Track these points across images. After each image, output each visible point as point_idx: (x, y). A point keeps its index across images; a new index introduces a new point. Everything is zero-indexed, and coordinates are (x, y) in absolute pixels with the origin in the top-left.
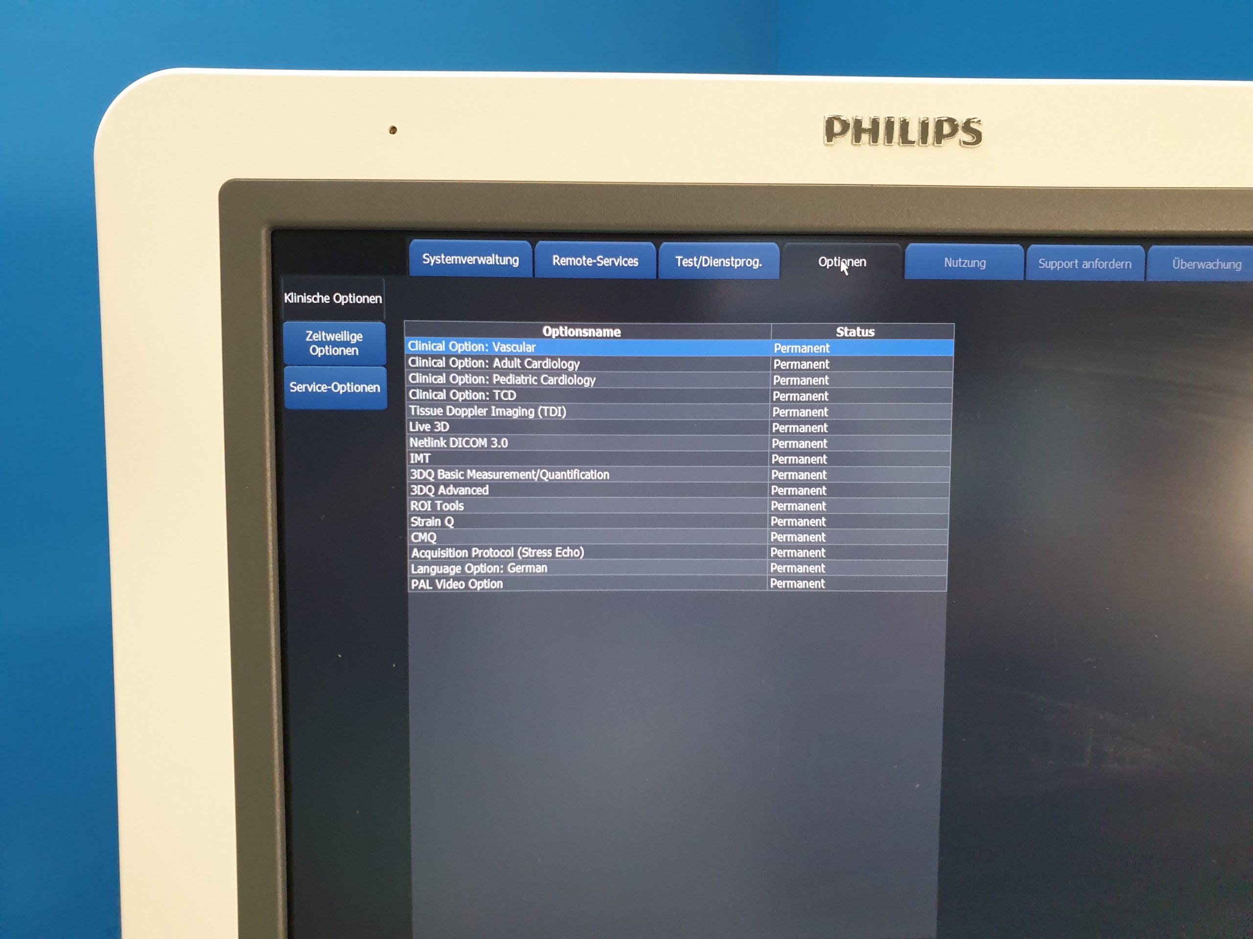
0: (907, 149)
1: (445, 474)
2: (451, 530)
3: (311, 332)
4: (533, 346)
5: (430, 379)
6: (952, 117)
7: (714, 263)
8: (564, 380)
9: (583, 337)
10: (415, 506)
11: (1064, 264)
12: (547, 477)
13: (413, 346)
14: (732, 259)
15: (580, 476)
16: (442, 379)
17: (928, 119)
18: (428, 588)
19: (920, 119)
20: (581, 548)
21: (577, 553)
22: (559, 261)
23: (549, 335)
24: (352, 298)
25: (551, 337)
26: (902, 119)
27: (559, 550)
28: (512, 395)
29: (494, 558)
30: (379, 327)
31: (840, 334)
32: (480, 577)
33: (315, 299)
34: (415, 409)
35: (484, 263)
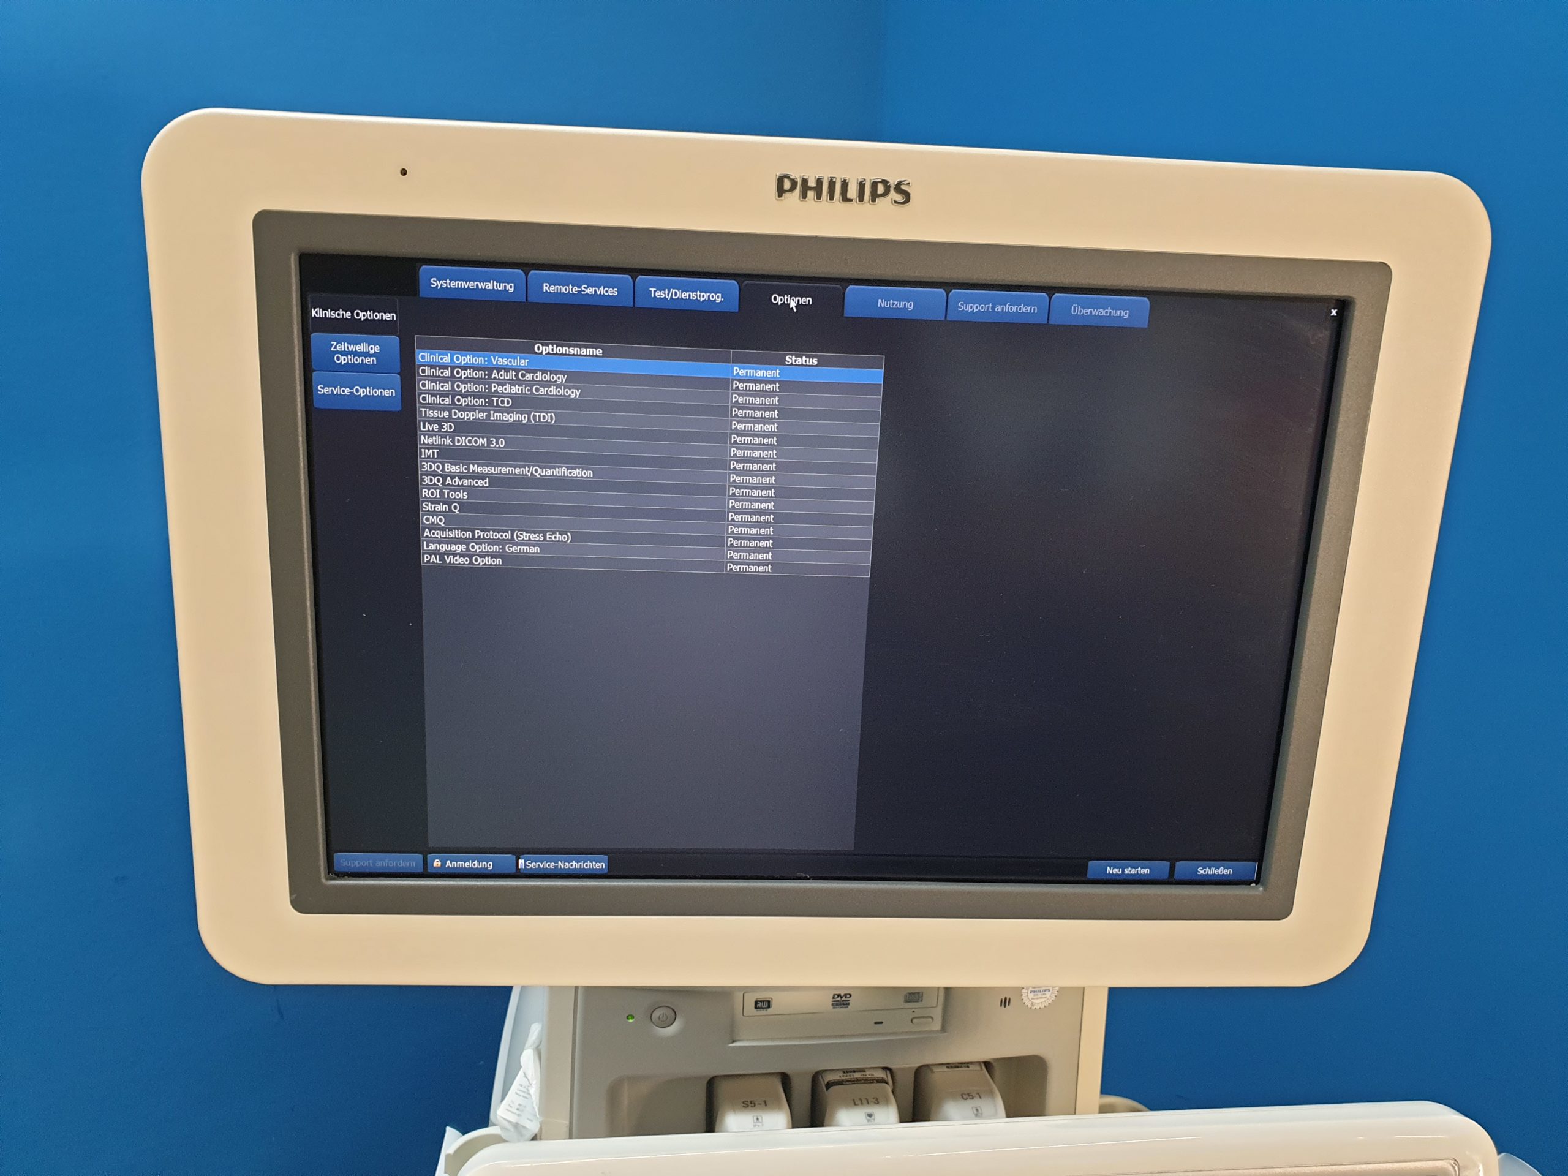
0: (847, 205)
1: (451, 467)
2: (457, 515)
3: (335, 343)
4: (526, 361)
5: (437, 386)
6: (886, 179)
7: (683, 295)
8: (553, 391)
9: (569, 355)
10: (426, 494)
11: (980, 308)
12: (539, 473)
13: (423, 357)
14: (698, 293)
15: (567, 473)
16: (447, 387)
17: (865, 180)
18: (438, 562)
19: (858, 180)
20: (569, 534)
21: (565, 538)
22: (549, 288)
23: (540, 351)
24: (370, 315)
25: (541, 353)
26: (843, 180)
27: (549, 535)
28: (508, 403)
29: (494, 539)
30: (394, 340)
31: (788, 362)
32: (482, 555)
33: (339, 315)
34: (425, 411)
35: (483, 288)
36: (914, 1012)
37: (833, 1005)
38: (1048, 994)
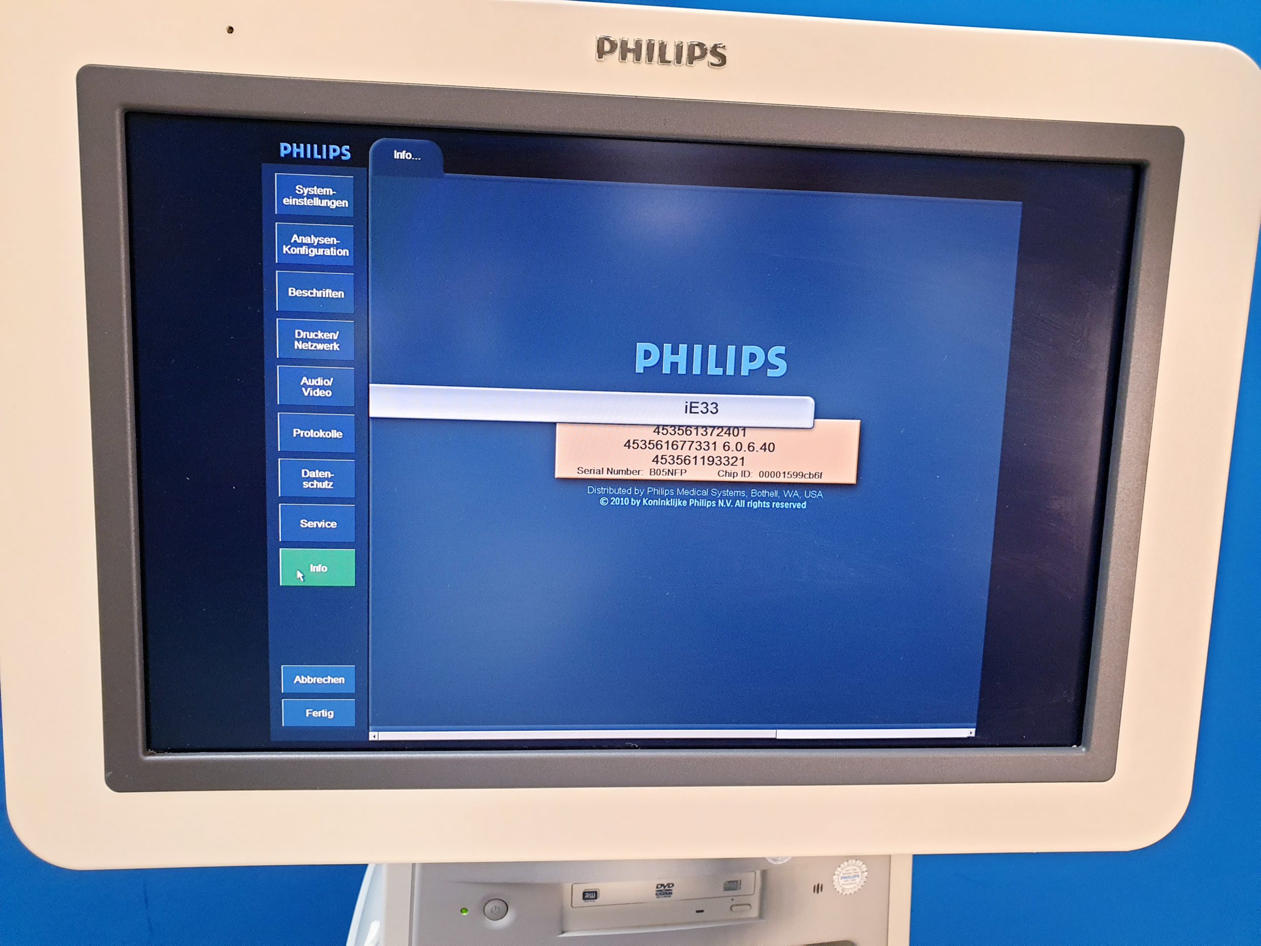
0: (665, 67)
6: (702, 42)
17: (682, 42)
19: (675, 42)
26: (661, 42)
36: (732, 900)
37: (656, 894)
38: (857, 880)
